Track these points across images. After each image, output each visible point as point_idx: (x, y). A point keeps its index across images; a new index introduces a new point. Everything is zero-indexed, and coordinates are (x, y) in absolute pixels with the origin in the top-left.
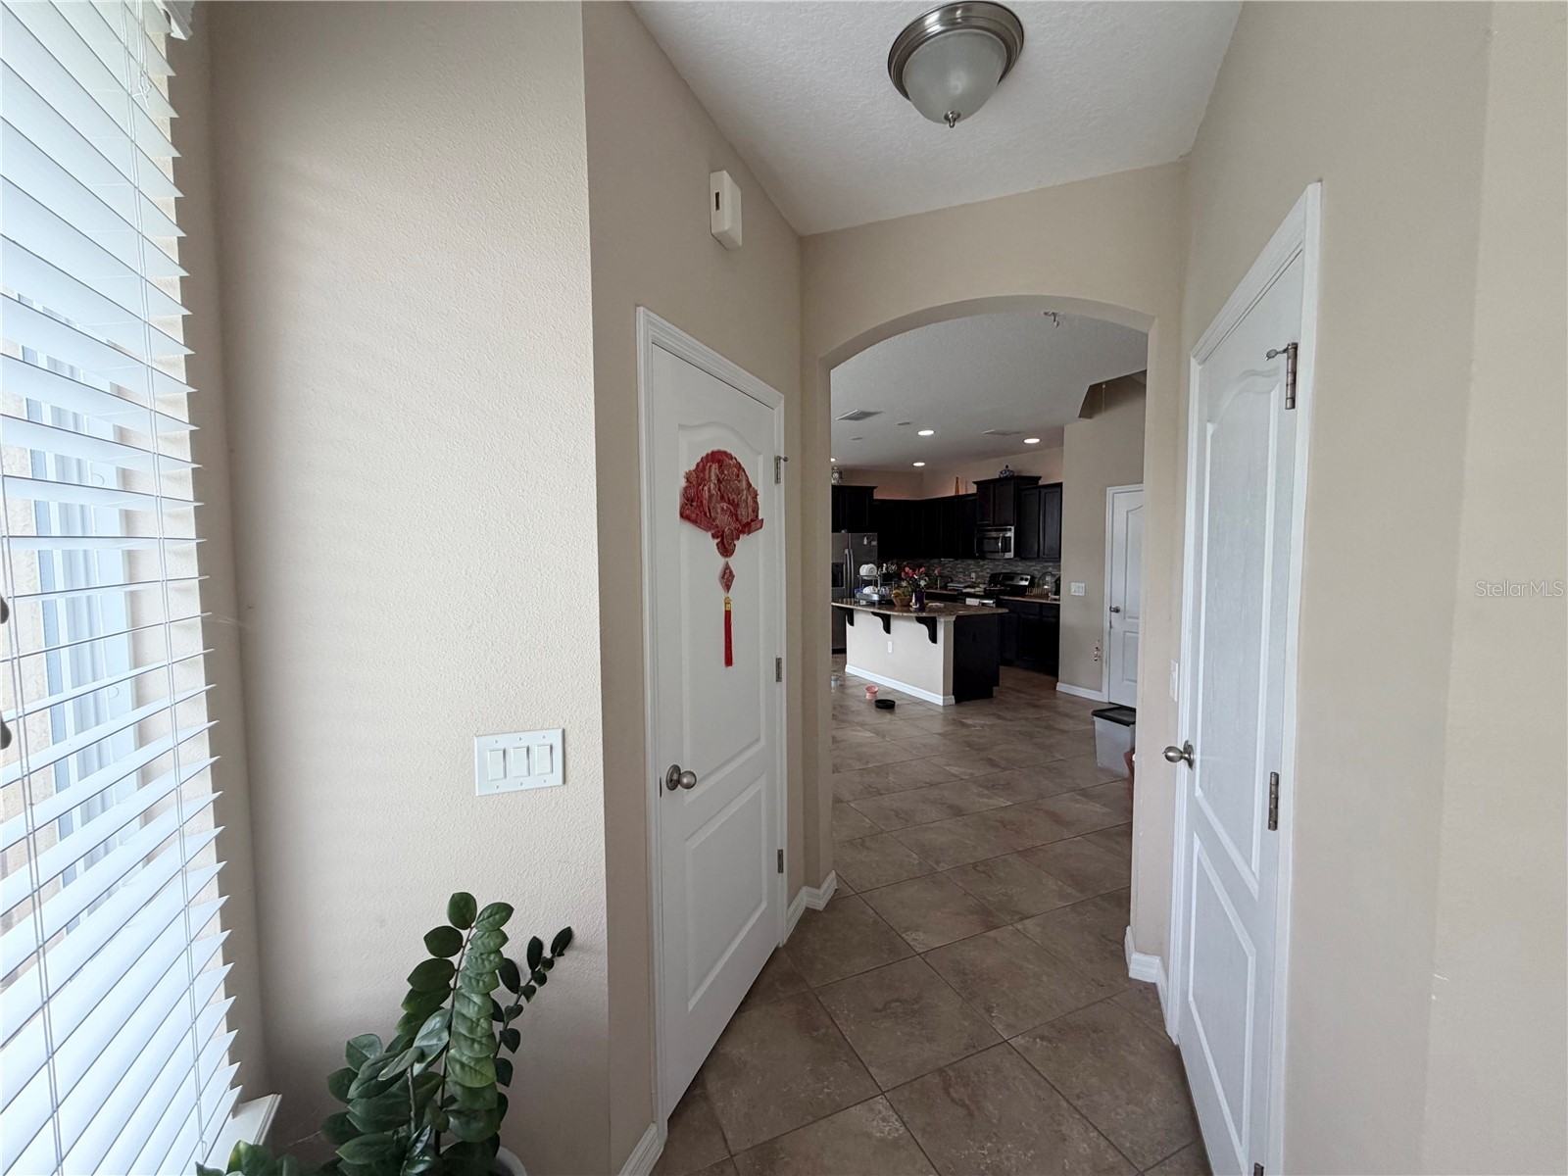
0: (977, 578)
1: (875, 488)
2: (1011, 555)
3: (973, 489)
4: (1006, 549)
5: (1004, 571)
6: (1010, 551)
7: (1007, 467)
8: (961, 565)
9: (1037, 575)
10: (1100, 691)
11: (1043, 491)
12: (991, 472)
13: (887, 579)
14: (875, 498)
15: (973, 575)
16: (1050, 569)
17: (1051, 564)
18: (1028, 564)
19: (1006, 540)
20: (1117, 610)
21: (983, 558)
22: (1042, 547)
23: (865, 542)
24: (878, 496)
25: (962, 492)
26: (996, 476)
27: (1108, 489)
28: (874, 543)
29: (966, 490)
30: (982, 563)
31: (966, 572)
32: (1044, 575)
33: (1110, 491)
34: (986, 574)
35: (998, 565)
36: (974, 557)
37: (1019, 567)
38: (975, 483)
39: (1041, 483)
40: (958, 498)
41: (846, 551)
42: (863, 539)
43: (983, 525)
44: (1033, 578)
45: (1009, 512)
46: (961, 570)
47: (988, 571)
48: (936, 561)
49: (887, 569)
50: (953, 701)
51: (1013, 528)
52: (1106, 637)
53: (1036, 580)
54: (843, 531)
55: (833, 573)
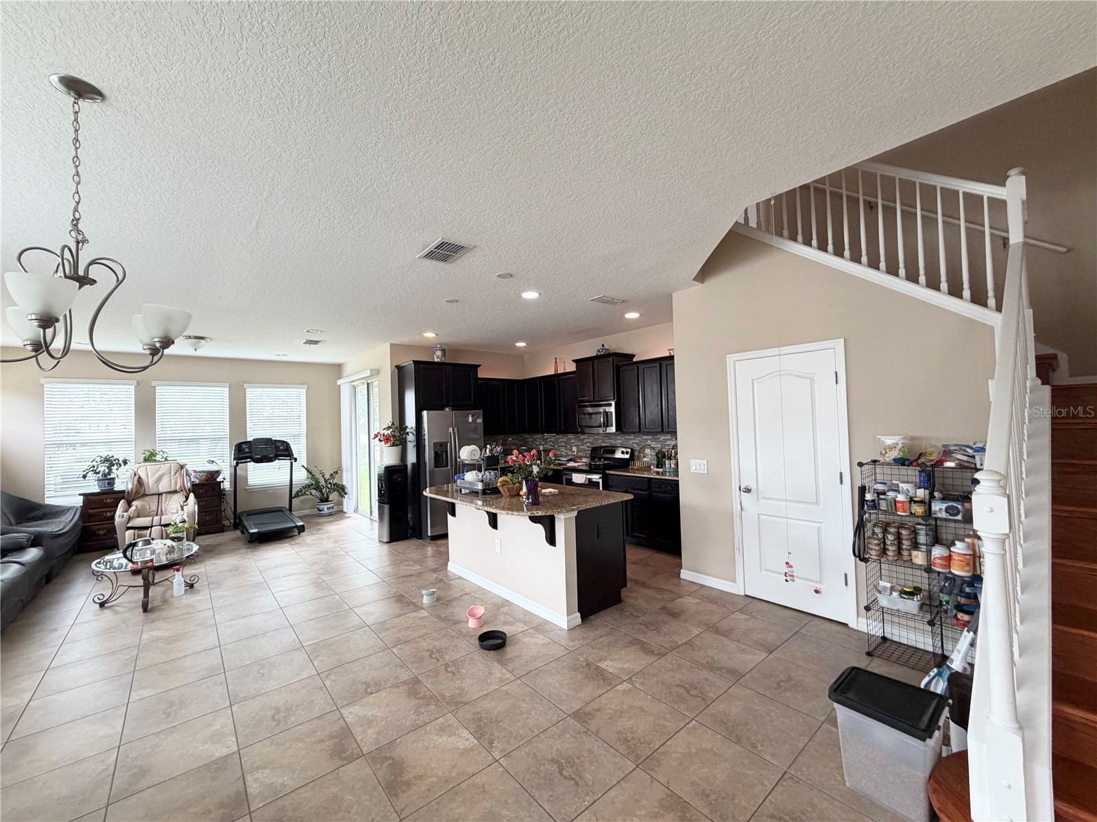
0: (579, 451)
1: (479, 366)
2: (613, 429)
3: (572, 367)
4: (607, 424)
5: (603, 445)
6: (612, 426)
7: (603, 345)
8: (562, 439)
9: (637, 448)
10: (734, 581)
11: (641, 367)
12: (588, 350)
13: (491, 463)
14: (480, 376)
15: (574, 449)
16: (649, 442)
17: (650, 437)
18: (626, 437)
19: (607, 414)
20: (748, 491)
21: (583, 433)
22: (643, 421)
23: (470, 419)
24: (482, 374)
25: (561, 371)
26: (593, 354)
27: (728, 356)
28: (480, 421)
29: (565, 369)
30: (582, 437)
31: (568, 445)
32: (643, 448)
33: (730, 359)
34: (587, 447)
35: (599, 439)
36: (575, 432)
37: (619, 440)
38: (574, 361)
39: (635, 360)
40: (557, 376)
41: (451, 429)
42: (468, 417)
43: (583, 401)
44: (633, 451)
45: (608, 388)
46: (563, 444)
47: (589, 444)
48: (539, 436)
49: (491, 451)
50: (579, 620)
51: (613, 403)
52: (737, 520)
53: (636, 453)
54: (447, 409)
55: (436, 453)
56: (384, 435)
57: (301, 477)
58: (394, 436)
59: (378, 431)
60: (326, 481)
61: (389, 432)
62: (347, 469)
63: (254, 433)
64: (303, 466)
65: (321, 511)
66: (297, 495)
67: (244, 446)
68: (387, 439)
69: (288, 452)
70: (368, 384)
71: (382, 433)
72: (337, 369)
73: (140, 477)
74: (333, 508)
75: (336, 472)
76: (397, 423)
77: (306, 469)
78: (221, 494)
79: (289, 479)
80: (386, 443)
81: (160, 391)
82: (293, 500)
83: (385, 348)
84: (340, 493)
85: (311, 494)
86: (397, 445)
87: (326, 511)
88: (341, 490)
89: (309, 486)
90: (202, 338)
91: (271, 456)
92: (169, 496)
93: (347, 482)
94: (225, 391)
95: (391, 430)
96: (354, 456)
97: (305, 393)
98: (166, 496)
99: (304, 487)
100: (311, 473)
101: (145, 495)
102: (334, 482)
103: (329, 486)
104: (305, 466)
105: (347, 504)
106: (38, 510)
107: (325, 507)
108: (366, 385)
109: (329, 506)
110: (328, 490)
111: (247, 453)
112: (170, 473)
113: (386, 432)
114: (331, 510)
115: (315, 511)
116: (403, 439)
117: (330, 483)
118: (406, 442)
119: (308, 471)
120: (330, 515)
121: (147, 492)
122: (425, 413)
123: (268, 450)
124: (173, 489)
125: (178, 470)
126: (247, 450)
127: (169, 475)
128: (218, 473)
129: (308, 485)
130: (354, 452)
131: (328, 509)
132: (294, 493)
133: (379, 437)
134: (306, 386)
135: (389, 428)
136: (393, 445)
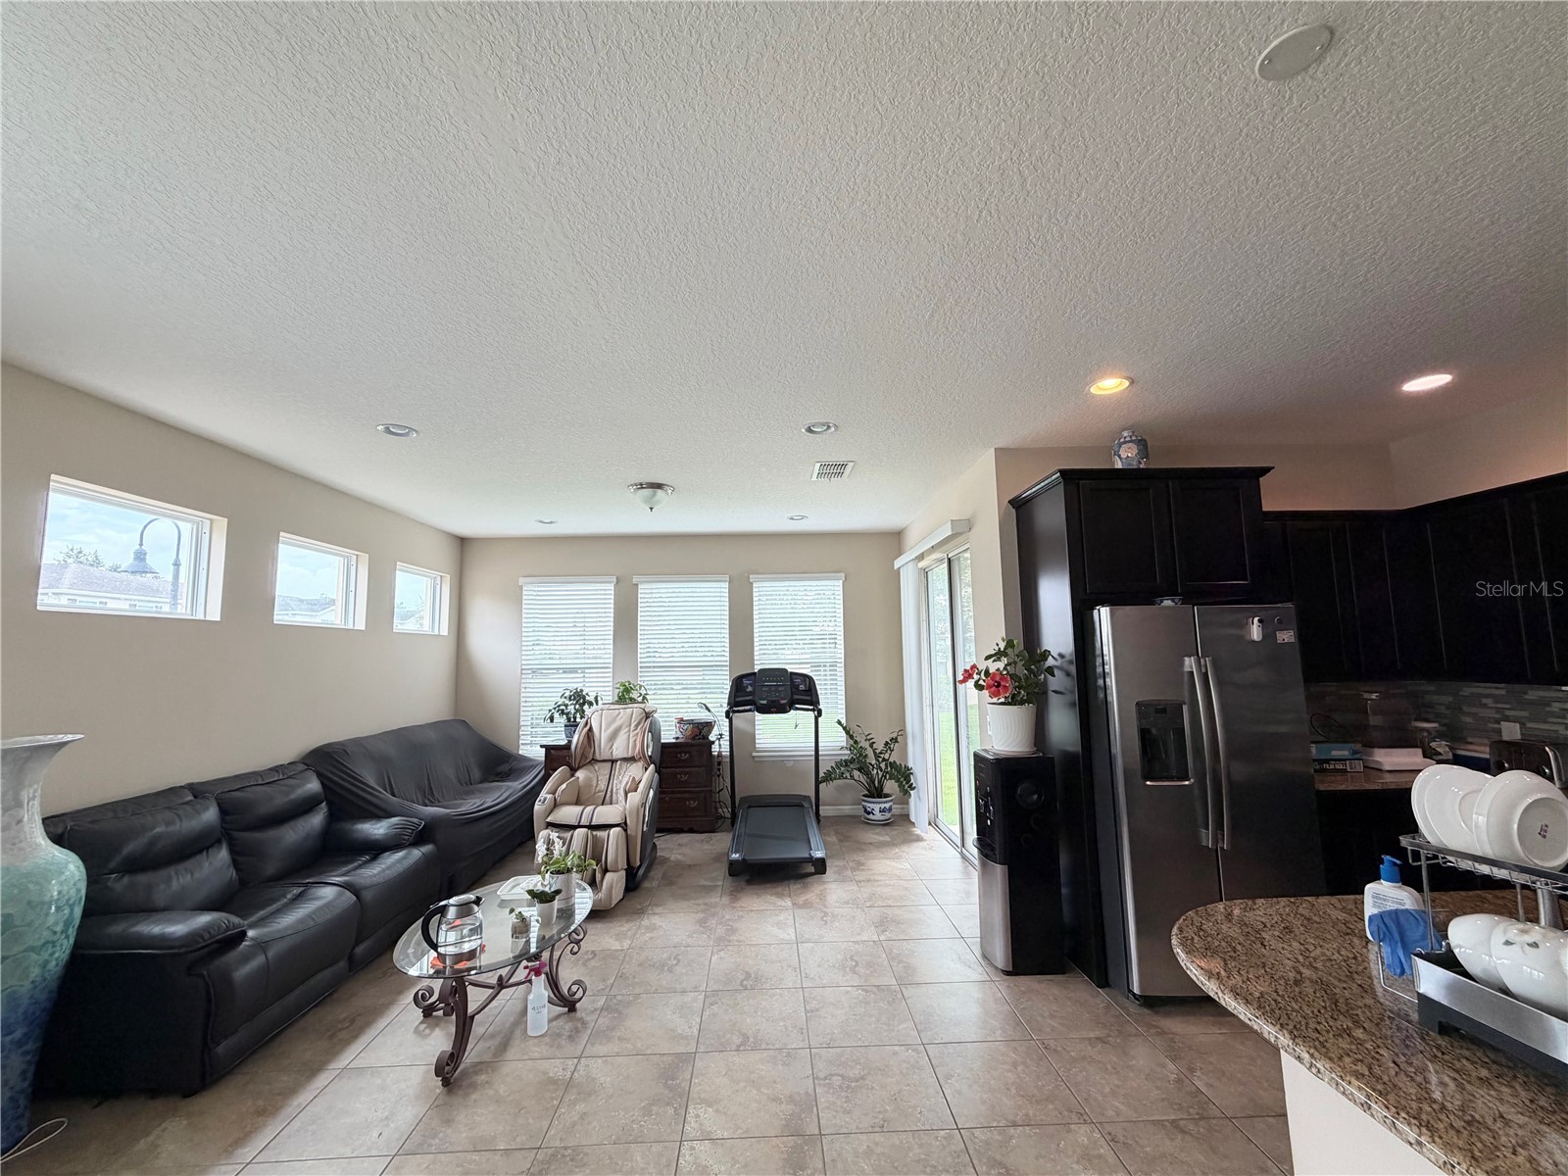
1: (1265, 471)
14: (1267, 506)
23: (1255, 632)
24: (1275, 499)
28: (1286, 636)
41: (1190, 661)
42: (1247, 626)
54: (1167, 603)
55: (1144, 734)
56: (987, 672)
57: (834, 740)
58: (1013, 677)
59: (974, 661)
60: (877, 756)
61: (1001, 665)
62: (913, 737)
63: (765, 658)
64: (839, 723)
65: (869, 813)
66: (829, 777)
67: (745, 682)
68: (994, 685)
69: (811, 695)
70: (949, 559)
71: (982, 666)
72: (894, 539)
73: (591, 729)
74: (890, 809)
75: (895, 740)
76: (1019, 642)
77: (844, 728)
78: (711, 763)
79: (813, 745)
80: (993, 695)
81: (644, 591)
82: (821, 785)
83: (984, 465)
84: (901, 786)
85: (852, 777)
86: (1022, 703)
87: (878, 816)
88: (904, 777)
89: (846, 763)
90: (659, 486)
91: (783, 702)
92: (625, 764)
93: (914, 763)
94: (724, 587)
95: (1005, 660)
96: (927, 710)
97: (841, 588)
98: (621, 765)
99: (839, 764)
100: (851, 737)
101: (594, 761)
102: (891, 760)
103: (883, 765)
104: (843, 721)
105: (916, 807)
106: (507, 762)
107: (877, 808)
108: (945, 565)
109: (883, 806)
110: (880, 773)
111: (750, 694)
112: (630, 725)
113: (994, 666)
114: (888, 815)
115: (858, 810)
116: (1037, 684)
117: (884, 760)
118: (1045, 693)
119: (847, 733)
120: (886, 824)
121: (598, 757)
122: (1103, 616)
123: (779, 692)
124: (630, 755)
125: (641, 720)
126: (750, 689)
127: (627, 729)
128: (708, 726)
129: (845, 761)
130: (927, 702)
131: (882, 811)
132: (821, 775)
133: (976, 677)
134: (843, 575)
135: (998, 655)
136: (1013, 701)
